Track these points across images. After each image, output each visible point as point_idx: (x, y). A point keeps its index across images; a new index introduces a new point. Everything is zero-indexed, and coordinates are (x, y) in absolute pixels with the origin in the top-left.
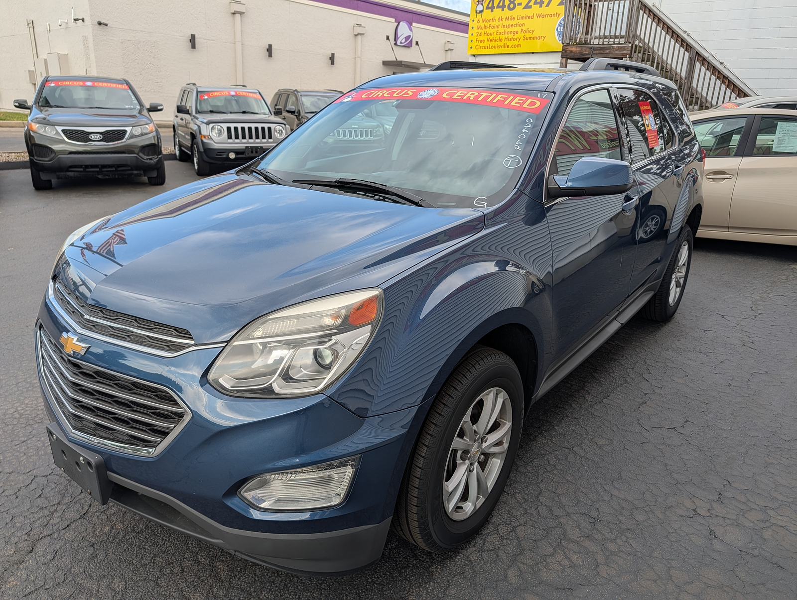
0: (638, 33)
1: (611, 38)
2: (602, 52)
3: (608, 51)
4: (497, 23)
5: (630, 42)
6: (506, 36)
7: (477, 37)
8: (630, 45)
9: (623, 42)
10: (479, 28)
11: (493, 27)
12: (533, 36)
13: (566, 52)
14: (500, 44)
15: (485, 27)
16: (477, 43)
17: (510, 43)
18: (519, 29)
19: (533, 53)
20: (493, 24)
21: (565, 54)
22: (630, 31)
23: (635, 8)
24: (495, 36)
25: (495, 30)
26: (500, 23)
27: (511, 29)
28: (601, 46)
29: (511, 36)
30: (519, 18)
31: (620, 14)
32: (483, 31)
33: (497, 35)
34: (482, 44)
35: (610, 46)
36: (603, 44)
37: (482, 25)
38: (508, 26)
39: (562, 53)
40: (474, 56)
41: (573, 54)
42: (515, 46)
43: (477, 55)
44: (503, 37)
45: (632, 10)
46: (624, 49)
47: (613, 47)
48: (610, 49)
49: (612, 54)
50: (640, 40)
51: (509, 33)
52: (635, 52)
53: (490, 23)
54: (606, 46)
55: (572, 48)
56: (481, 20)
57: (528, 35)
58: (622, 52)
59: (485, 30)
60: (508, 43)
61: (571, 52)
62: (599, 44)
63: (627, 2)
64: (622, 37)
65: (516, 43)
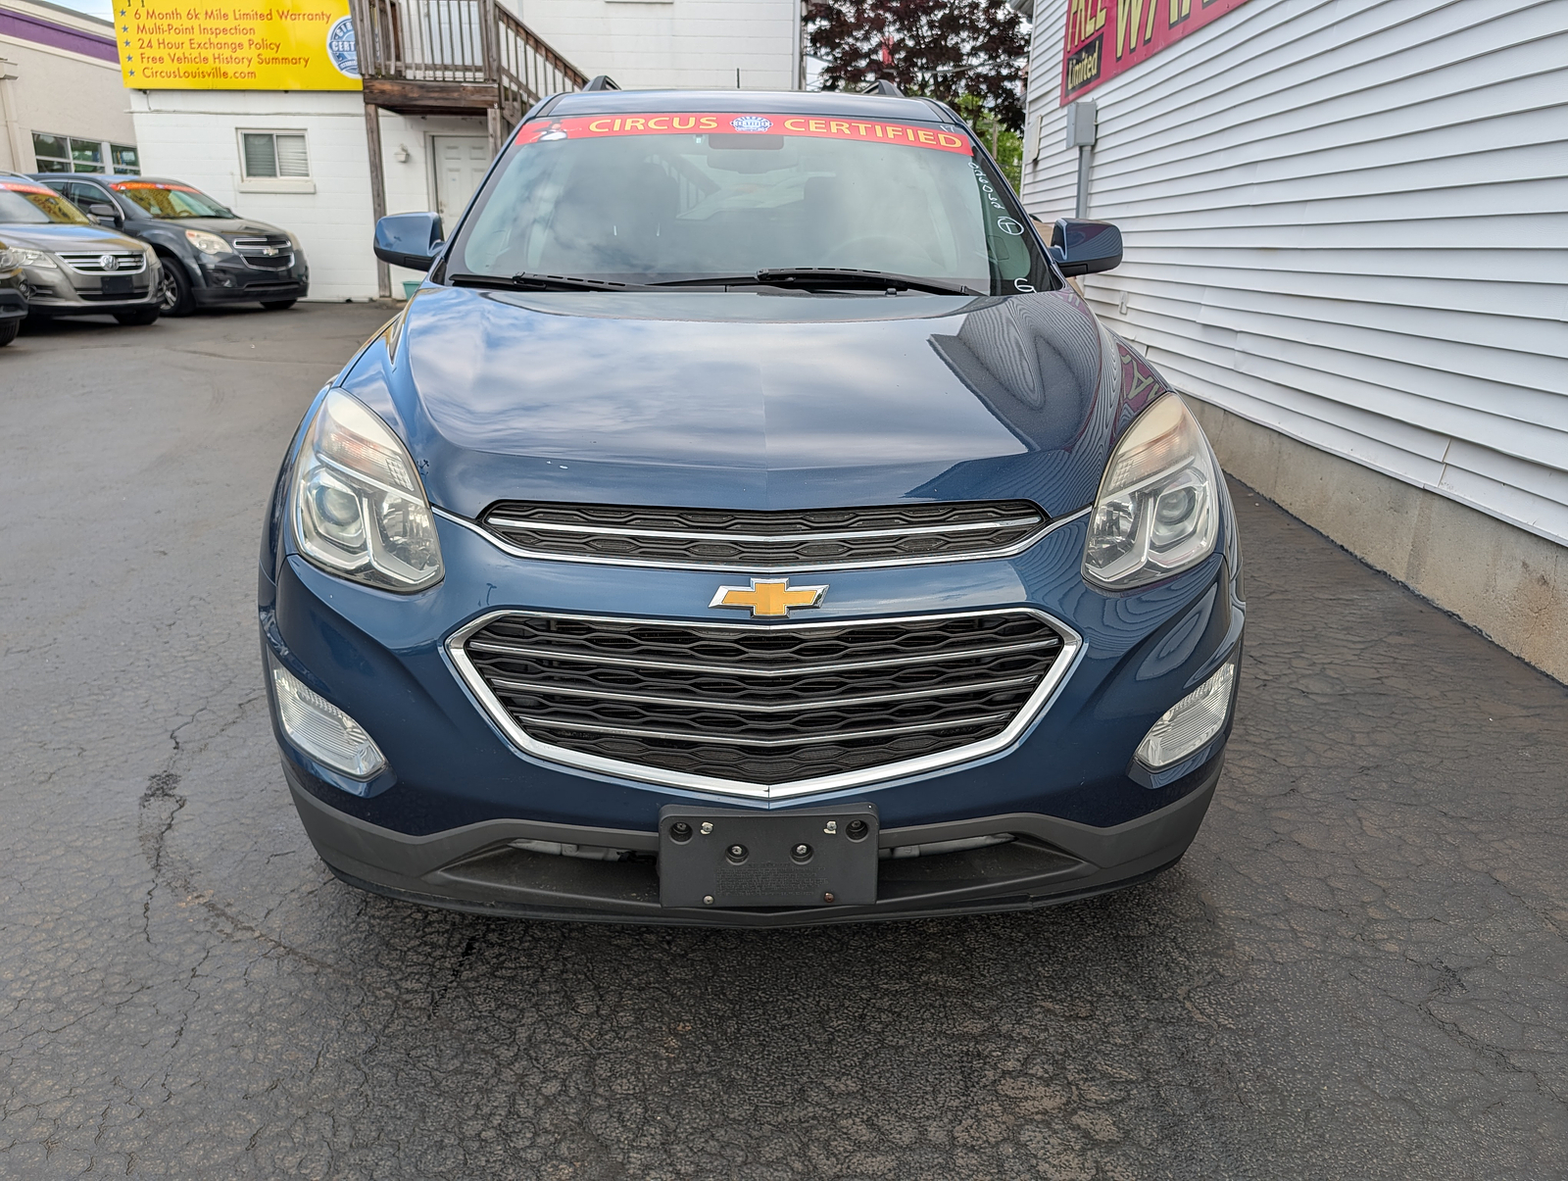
0: (504, 64)
1: (457, 70)
2: (444, 95)
3: (456, 95)
4: (188, 24)
5: (494, 81)
6: (217, 52)
7: (142, 51)
8: (496, 86)
9: (482, 80)
10: (141, 29)
11: (178, 31)
12: (280, 55)
13: (371, 92)
14: (207, 68)
15: (158, 29)
16: (145, 64)
17: (230, 68)
18: (244, 39)
19: (286, 92)
20: (176, 23)
21: (371, 96)
22: (491, 59)
23: (490, 18)
24: (187, 50)
25: (185, 38)
26: (195, 23)
27: (222, 39)
28: (442, 84)
29: (227, 53)
30: (237, 17)
31: (466, 27)
32: (154, 38)
33: (192, 48)
34: (158, 67)
35: (457, 84)
36: (444, 81)
37: (150, 23)
38: (216, 32)
39: (365, 94)
40: (144, 91)
41: (387, 97)
42: (243, 75)
43: (151, 90)
44: (208, 53)
45: (486, 21)
46: (486, 91)
47: (464, 88)
48: (459, 91)
49: (465, 99)
50: (511, 78)
51: (220, 46)
52: (507, 99)
53: (171, 22)
54: (450, 84)
55: (383, 84)
56: (143, 12)
57: (268, 54)
58: (483, 98)
59: (161, 37)
60: (224, 67)
61: (383, 92)
62: (435, 81)
63: (474, 5)
64: (478, 69)
65: (243, 67)
